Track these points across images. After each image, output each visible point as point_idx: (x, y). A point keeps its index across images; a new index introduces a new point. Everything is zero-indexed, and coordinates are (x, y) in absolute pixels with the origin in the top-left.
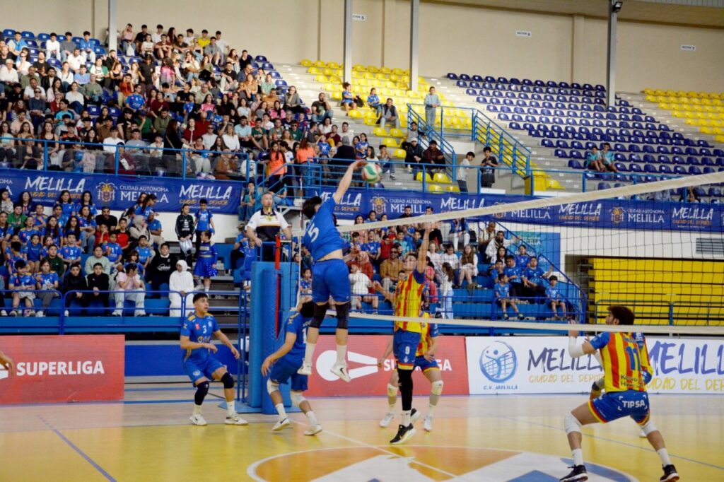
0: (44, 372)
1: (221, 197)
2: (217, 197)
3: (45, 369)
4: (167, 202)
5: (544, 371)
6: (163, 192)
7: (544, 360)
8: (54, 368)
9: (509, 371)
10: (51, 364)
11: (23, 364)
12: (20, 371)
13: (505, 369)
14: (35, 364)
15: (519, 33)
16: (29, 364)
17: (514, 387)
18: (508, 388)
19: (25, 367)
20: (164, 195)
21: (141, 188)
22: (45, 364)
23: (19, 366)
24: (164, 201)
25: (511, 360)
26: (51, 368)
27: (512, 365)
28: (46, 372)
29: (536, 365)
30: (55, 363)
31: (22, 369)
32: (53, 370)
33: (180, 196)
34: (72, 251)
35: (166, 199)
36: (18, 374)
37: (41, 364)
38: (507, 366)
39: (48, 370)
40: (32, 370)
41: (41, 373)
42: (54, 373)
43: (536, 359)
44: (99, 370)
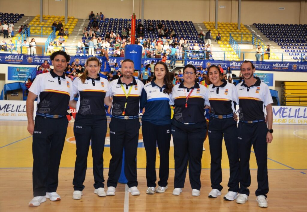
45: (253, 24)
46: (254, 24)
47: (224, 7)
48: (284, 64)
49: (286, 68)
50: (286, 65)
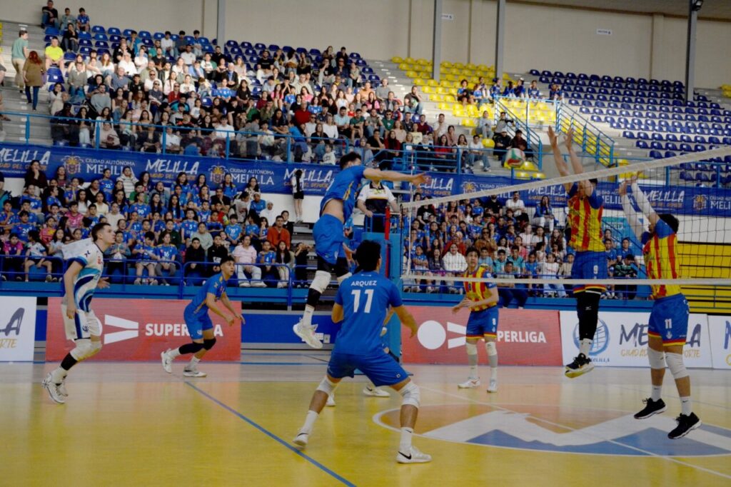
0: (169, 333)
1: (321, 180)
2: (318, 180)
3: (171, 330)
4: (273, 184)
5: (636, 346)
6: (269, 175)
7: (635, 335)
8: (179, 330)
9: (602, 345)
10: (176, 326)
11: (151, 325)
12: (149, 332)
13: (598, 342)
14: (162, 326)
15: (600, 31)
16: (156, 326)
17: (606, 360)
18: (601, 360)
19: (153, 328)
20: (270, 178)
21: (249, 171)
22: (170, 326)
23: (148, 327)
24: (270, 183)
25: (603, 334)
26: (176, 330)
27: (604, 339)
28: (171, 333)
29: (627, 339)
30: (179, 325)
31: (151, 330)
32: (178, 332)
33: (285, 178)
34: (191, 226)
35: (271, 181)
36: (147, 334)
37: (167, 326)
38: (600, 340)
39: (173, 331)
40: (159, 331)
41: (167, 334)
42: (178, 334)
43: (627, 334)
44: (218, 333)
45: (529, 71)
46: (531, 72)
47: (448, 18)
48: (672, 192)
49: (675, 205)
50: (677, 197)
